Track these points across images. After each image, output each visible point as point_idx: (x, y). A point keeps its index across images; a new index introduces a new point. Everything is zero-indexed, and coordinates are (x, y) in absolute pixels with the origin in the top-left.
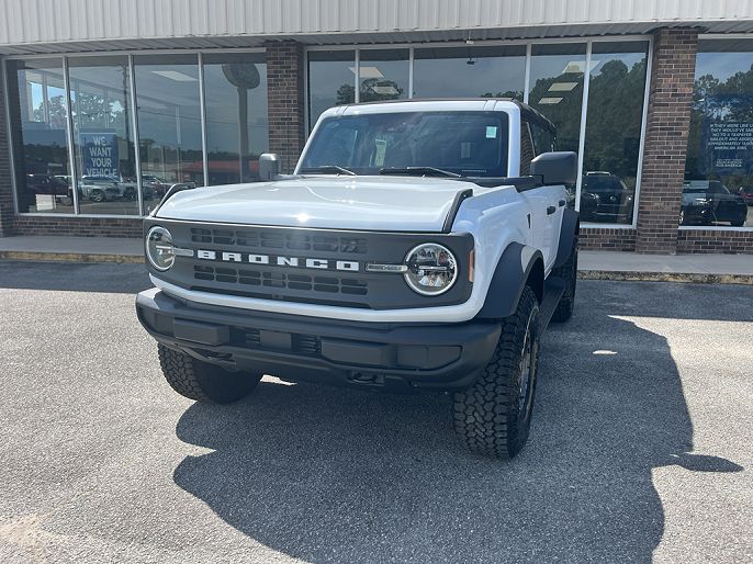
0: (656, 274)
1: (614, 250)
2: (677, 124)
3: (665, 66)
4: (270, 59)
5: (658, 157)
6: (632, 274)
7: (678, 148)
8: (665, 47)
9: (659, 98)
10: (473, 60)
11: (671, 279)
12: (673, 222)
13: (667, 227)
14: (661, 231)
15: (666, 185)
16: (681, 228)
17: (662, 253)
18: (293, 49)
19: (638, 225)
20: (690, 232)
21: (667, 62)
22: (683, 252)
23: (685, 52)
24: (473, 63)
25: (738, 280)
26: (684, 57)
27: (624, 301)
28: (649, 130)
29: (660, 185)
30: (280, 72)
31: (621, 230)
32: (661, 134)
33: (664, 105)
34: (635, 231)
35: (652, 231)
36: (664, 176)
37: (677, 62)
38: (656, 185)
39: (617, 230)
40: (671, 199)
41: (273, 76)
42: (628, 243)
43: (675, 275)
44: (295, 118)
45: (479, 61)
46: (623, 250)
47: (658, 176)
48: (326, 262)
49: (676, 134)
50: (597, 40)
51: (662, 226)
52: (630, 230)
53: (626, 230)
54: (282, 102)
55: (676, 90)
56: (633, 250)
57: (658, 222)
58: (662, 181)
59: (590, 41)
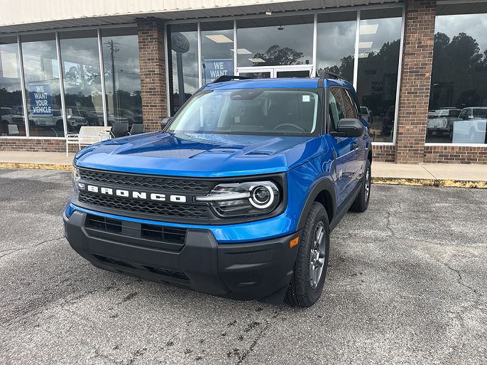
0: (395, 179)
1: (379, 161)
2: (422, 68)
3: (412, 26)
4: (140, 30)
5: (408, 93)
7: (423, 86)
8: (412, 11)
9: (408, 49)
10: (282, 27)
11: (407, 183)
12: (420, 140)
13: (416, 143)
14: (412, 147)
15: (415, 113)
16: (427, 145)
17: (412, 163)
18: (154, 23)
19: (397, 143)
20: (435, 147)
21: (414, 22)
22: (430, 162)
23: (426, 14)
24: (282, 29)
25: (458, 184)
26: (426, 17)
28: (402, 72)
29: (410, 113)
30: (147, 39)
31: (384, 146)
32: (410, 76)
33: (412, 54)
34: (394, 147)
35: (405, 147)
36: (413, 107)
37: (420, 22)
38: (407, 113)
39: (381, 147)
40: (418, 124)
41: (142, 42)
42: (391, 156)
43: (410, 180)
44: (157, 71)
45: (286, 27)
46: (386, 161)
47: (409, 107)
49: (422, 75)
50: (364, 8)
51: (411, 143)
52: (391, 146)
53: (387, 147)
54: (149, 59)
55: (420, 43)
56: (393, 161)
57: (409, 140)
58: (412, 110)
59: (359, 10)
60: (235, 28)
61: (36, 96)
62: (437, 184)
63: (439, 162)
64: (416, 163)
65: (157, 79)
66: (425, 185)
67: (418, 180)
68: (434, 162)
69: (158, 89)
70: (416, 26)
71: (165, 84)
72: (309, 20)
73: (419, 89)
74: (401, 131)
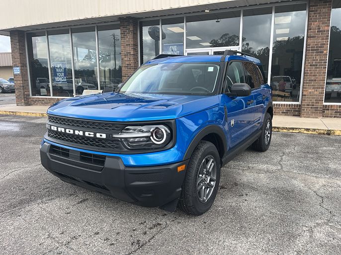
1: (288, 115)
2: (321, 47)
3: (313, 16)
4: (121, 26)
5: (310, 65)
7: (322, 60)
8: (313, 6)
9: (311, 33)
10: (219, 20)
12: (320, 100)
13: (316, 103)
14: (313, 105)
15: (315, 80)
16: (325, 104)
17: (313, 118)
18: (131, 21)
19: (302, 102)
20: (332, 106)
21: (314, 14)
22: (328, 117)
23: (324, 8)
24: (219, 22)
26: (324, 10)
29: (312, 80)
30: (126, 31)
31: (292, 105)
32: (312, 53)
33: (313, 37)
34: (300, 105)
35: (308, 105)
36: (314, 76)
37: (319, 13)
38: (309, 80)
39: (289, 105)
40: (318, 88)
41: (122, 34)
42: (297, 112)
44: (132, 53)
45: (222, 20)
46: (293, 115)
47: (311, 76)
49: (321, 52)
50: (277, 5)
51: (313, 103)
52: (297, 105)
53: (295, 105)
54: (127, 45)
55: (320, 29)
56: (299, 115)
57: (311, 100)
58: (313, 78)
59: (274, 6)
60: (185, 22)
61: (57, 70)
62: (329, 133)
63: (334, 117)
64: (316, 118)
65: (132, 58)
66: (320, 134)
67: (314, 130)
68: (331, 117)
69: (132, 65)
70: (316, 16)
71: (138, 61)
72: (237, 15)
73: (319, 63)
74: (304, 93)
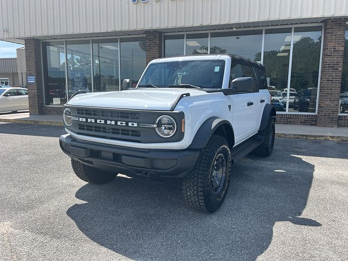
0: (323, 136)
1: (306, 125)
2: (337, 65)
3: (330, 38)
5: (327, 80)
6: (311, 136)
7: (337, 76)
8: (330, 28)
9: (327, 52)
10: (239, 37)
11: (331, 139)
12: (335, 112)
13: (332, 114)
14: (329, 116)
15: (332, 94)
16: (339, 114)
17: (330, 127)
18: (157, 35)
19: (318, 113)
21: (331, 35)
22: (341, 126)
23: (339, 31)
26: (339, 33)
27: (302, 148)
28: (323, 67)
29: (329, 94)
30: (151, 45)
31: (310, 115)
32: (329, 69)
33: (329, 56)
34: (316, 116)
35: (325, 116)
36: (330, 89)
37: (335, 35)
38: (326, 94)
39: (307, 115)
40: (333, 100)
42: (313, 122)
43: (332, 137)
45: (242, 37)
46: (311, 125)
47: (328, 89)
48: (125, 123)
49: (336, 69)
50: (296, 26)
51: (329, 113)
52: (314, 115)
53: (312, 116)
55: (335, 49)
56: (315, 125)
57: (327, 111)
58: (329, 92)
59: (293, 27)
60: (209, 37)
61: (75, 80)
64: (332, 127)
68: (344, 126)
70: (332, 38)
72: (259, 32)
73: (334, 78)
74: (322, 105)
